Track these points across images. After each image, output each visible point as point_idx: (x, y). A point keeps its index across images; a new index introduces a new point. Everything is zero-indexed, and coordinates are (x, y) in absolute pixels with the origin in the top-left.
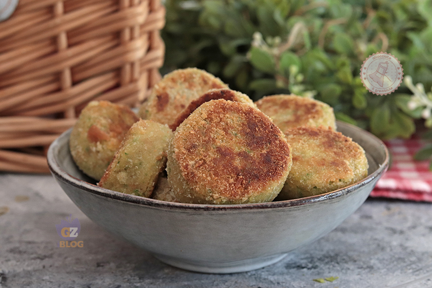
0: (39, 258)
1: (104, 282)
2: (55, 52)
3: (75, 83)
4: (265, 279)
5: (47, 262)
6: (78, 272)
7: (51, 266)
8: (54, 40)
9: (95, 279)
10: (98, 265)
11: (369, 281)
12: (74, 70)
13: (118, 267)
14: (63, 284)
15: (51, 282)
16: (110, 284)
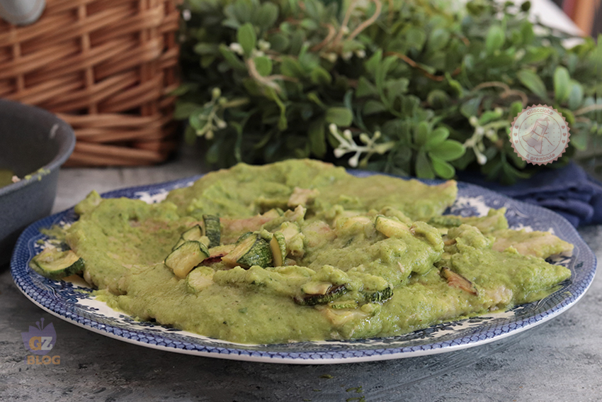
0: (14, 360)
1: (87, 385)
2: (79, 51)
3: (97, 81)
4: (265, 378)
5: (22, 365)
6: (58, 374)
7: (28, 369)
8: (78, 41)
9: (77, 381)
10: (81, 367)
11: (380, 377)
12: (96, 68)
13: (102, 368)
14: (41, 388)
15: (29, 386)
16: (94, 387)
